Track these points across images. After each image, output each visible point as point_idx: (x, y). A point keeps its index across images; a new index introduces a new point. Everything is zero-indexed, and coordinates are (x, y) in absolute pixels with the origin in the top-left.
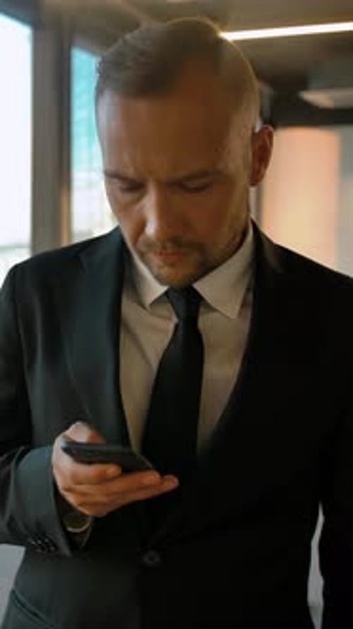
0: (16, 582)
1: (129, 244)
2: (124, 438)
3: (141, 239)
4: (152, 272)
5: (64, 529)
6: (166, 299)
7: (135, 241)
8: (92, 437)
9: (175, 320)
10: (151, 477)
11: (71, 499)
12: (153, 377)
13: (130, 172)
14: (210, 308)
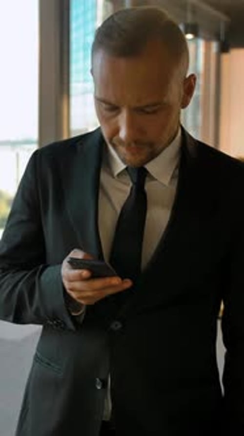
0: (38, 349)
1: (107, 140)
2: (100, 256)
3: (115, 138)
4: (120, 157)
5: (70, 315)
6: (126, 172)
7: (111, 140)
8: (85, 256)
9: (131, 184)
10: (116, 281)
11: (74, 295)
12: (117, 219)
13: (113, 100)
14: (153, 179)
